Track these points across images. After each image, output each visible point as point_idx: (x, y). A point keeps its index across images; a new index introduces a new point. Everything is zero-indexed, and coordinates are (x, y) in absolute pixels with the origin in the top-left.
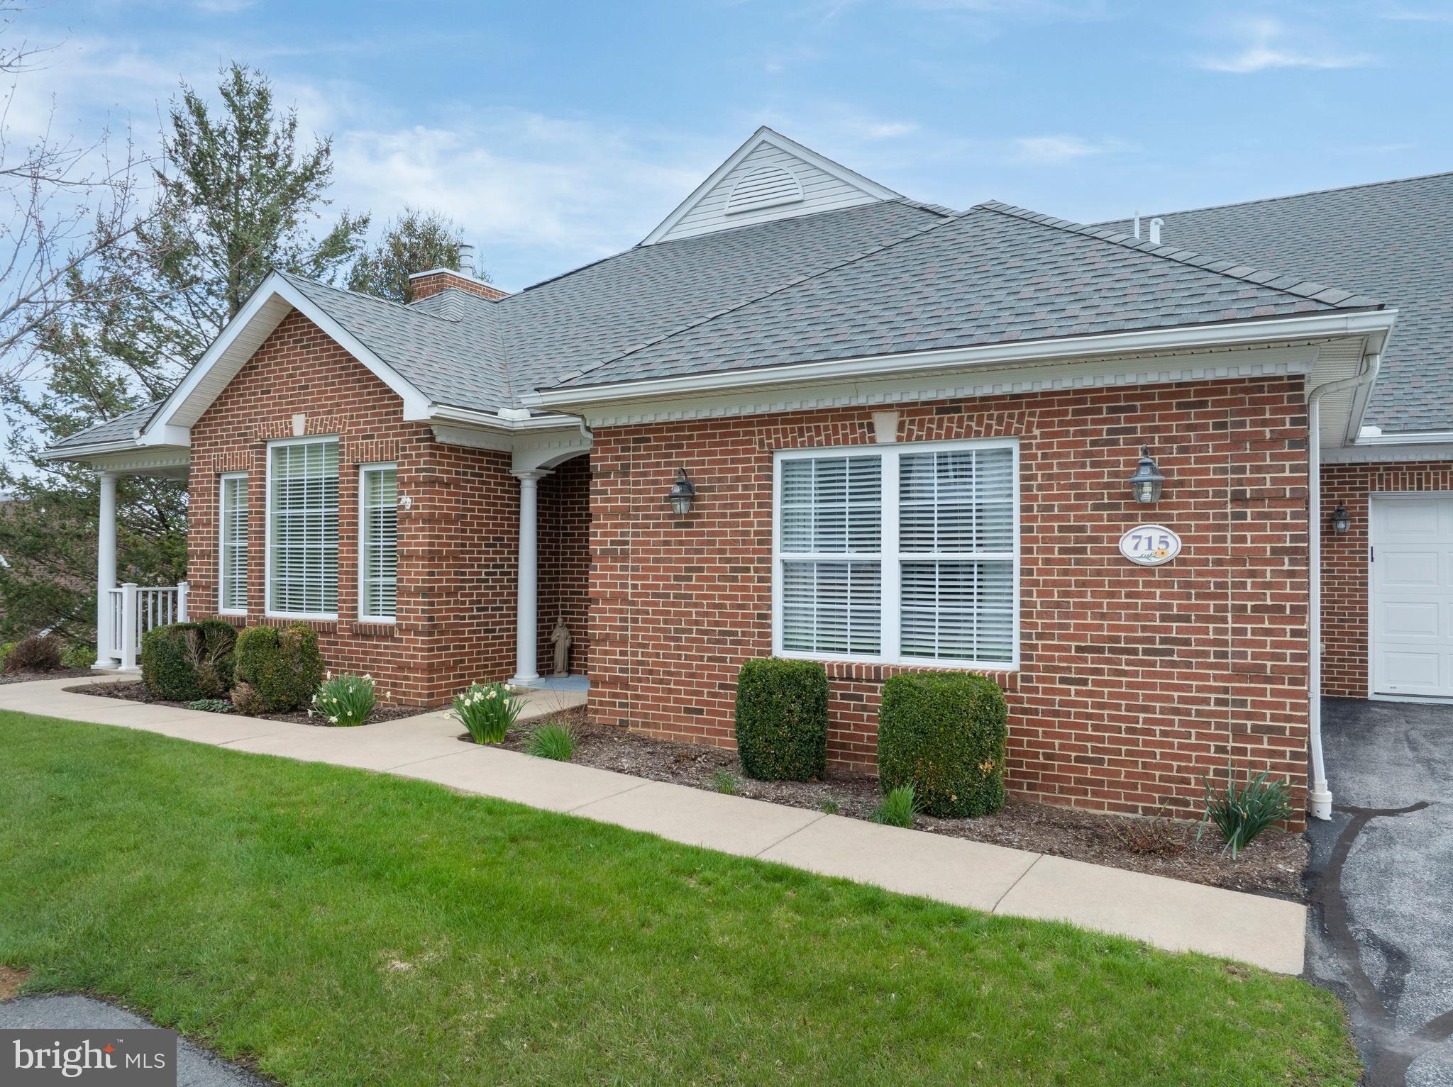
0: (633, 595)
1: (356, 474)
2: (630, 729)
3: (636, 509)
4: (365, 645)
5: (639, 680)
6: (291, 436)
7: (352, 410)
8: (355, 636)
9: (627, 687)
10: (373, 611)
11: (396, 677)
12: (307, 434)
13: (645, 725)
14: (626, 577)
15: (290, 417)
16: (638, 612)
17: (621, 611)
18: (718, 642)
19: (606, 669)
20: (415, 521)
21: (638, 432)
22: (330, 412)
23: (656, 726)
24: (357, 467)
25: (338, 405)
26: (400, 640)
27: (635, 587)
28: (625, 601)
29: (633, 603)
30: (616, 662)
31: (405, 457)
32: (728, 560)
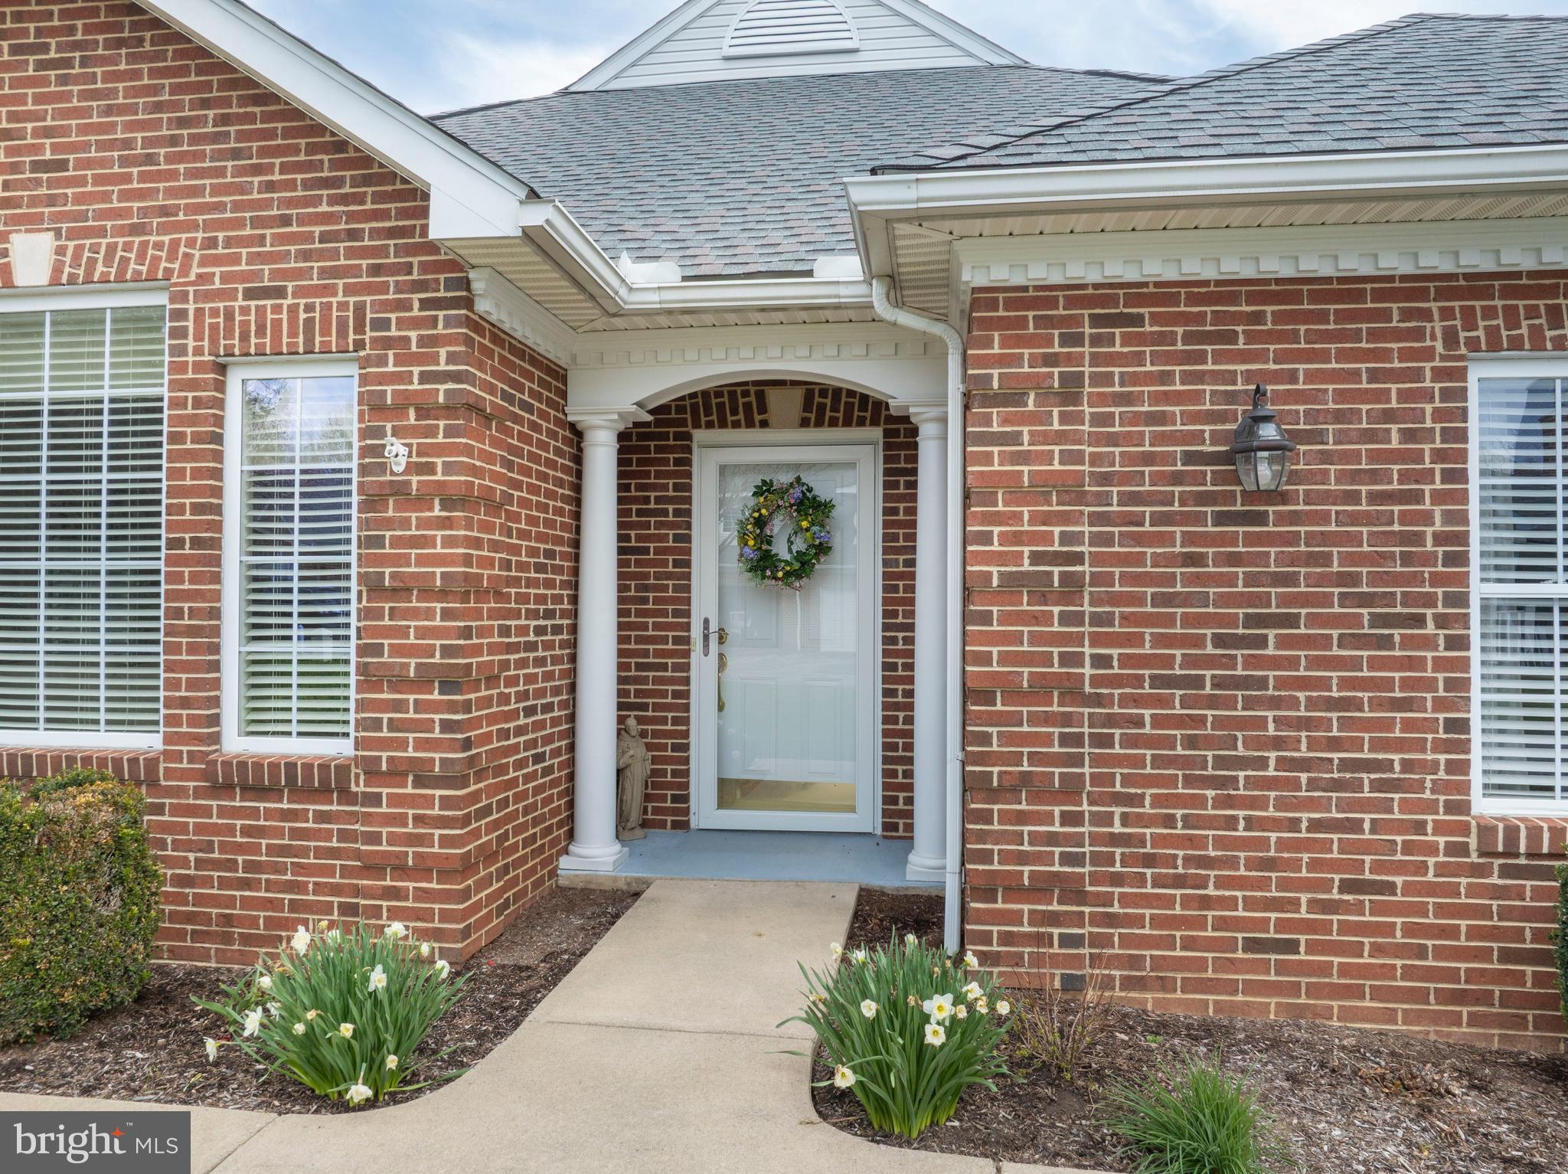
0: (1096, 681)
1: (220, 386)
2: (1091, 995)
3: (1105, 479)
4: (254, 813)
5: (1117, 880)
7: (212, 226)
8: (222, 789)
9: (1082, 897)
10: (253, 726)
11: (357, 891)
12: (58, 286)
13: (1128, 983)
14: (1078, 639)
16: (1111, 721)
17: (1066, 719)
18: (1337, 785)
19: (1022, 858)
20: (422, 501)
21: (1109, 301)
22: (137, 230)
23: (1165, 985)
24: (222, 369)
26: (375, 799)
27: (1101, 661)
28: (1072, 691)
29: (1098, 700)
30: (1052, 839)
31: (387, 343)
32: (1365, 600)
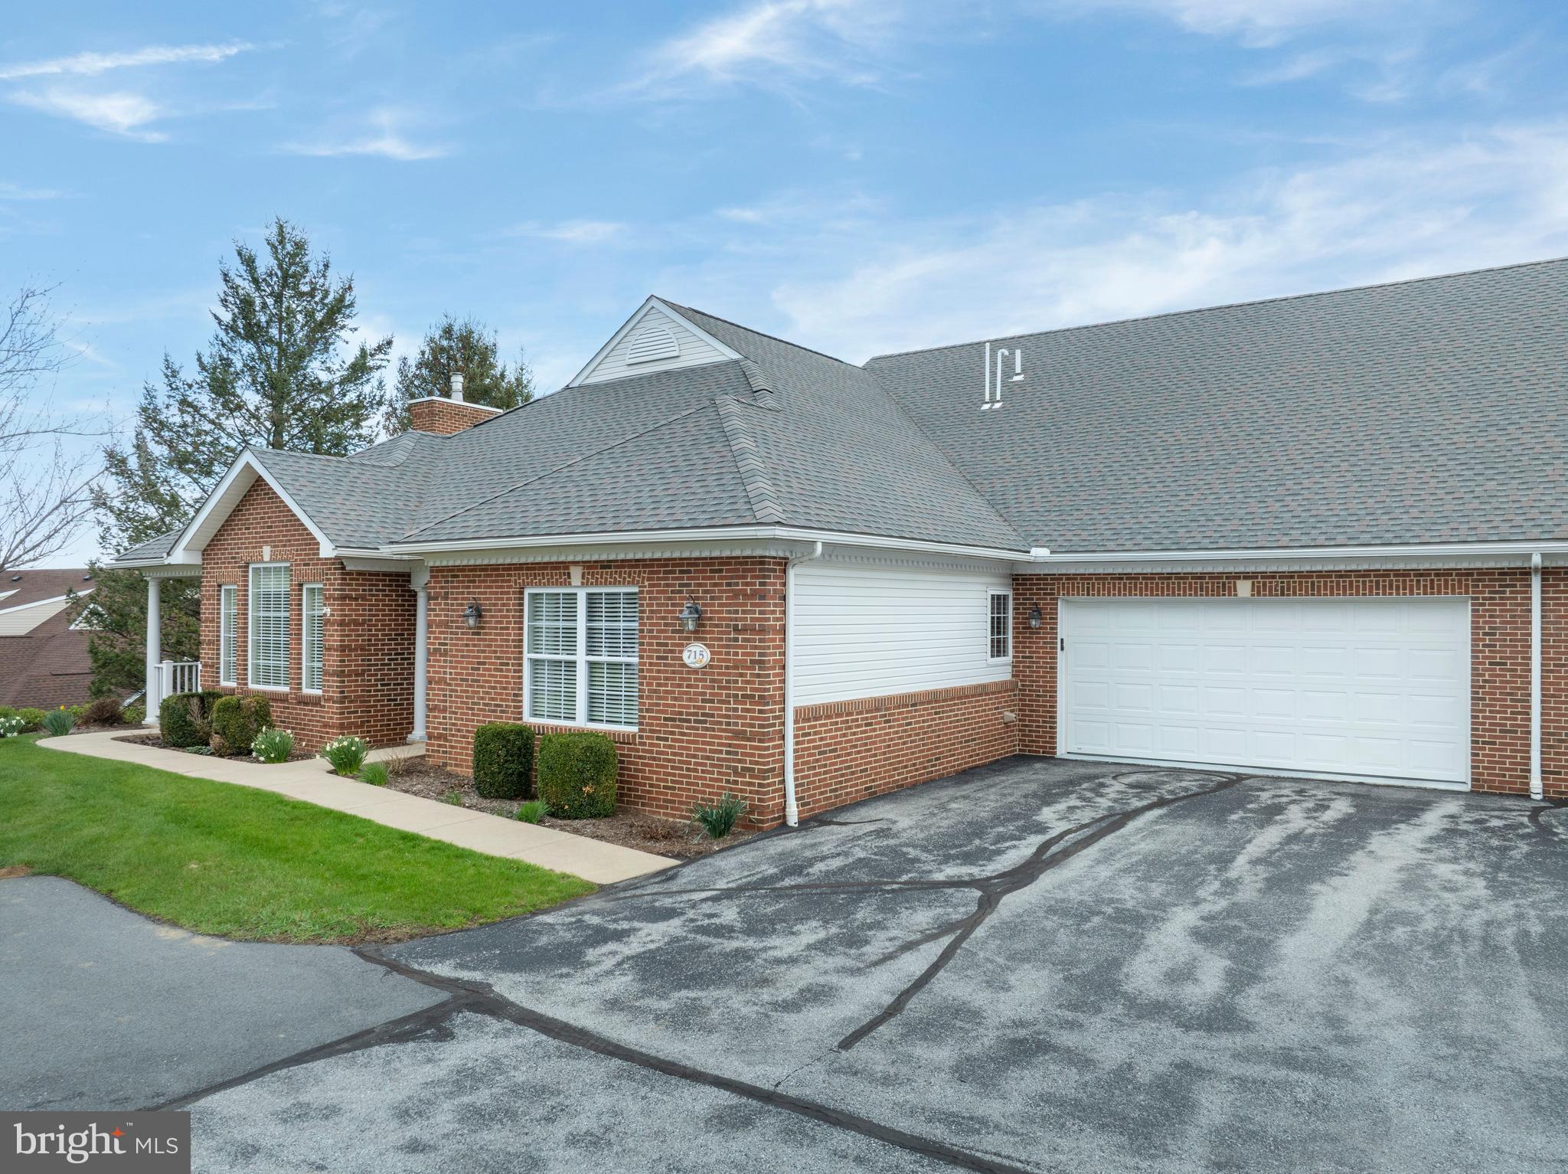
0: (451, 679)
1: (301, 590)
2: (448, 768)
3: (452, 622)
4: (304, 710)
5: (453, 735)
6: (262, 561)
7: (298, 545)
8: (299, 703)
9: (446, 740)
10: (312, 687)
11: (322, 732)
12: (272, 561)
13: (456, 765)
14: (446, 667)
15: (261, 547)
16: (452, 691)
17: (443, 690)
18: (493, 711)
19: (435, 728)
20: (333, 624)
21: (453, 571)
22: (285, 546)
23: (461, 766)
24: (301, 585)
25: (290, 541)
26: (324, 707)
27: (451, 673)
28: (446, 684)
29: (450, 685)
30: (440, 723)
31: (328, 579)
32: (498, 658)
